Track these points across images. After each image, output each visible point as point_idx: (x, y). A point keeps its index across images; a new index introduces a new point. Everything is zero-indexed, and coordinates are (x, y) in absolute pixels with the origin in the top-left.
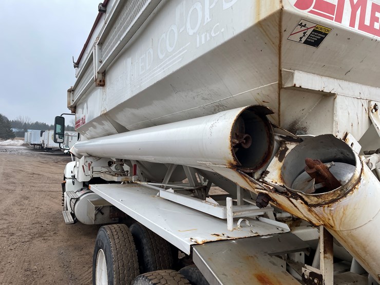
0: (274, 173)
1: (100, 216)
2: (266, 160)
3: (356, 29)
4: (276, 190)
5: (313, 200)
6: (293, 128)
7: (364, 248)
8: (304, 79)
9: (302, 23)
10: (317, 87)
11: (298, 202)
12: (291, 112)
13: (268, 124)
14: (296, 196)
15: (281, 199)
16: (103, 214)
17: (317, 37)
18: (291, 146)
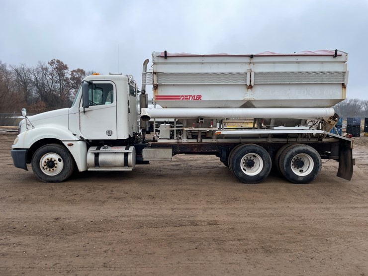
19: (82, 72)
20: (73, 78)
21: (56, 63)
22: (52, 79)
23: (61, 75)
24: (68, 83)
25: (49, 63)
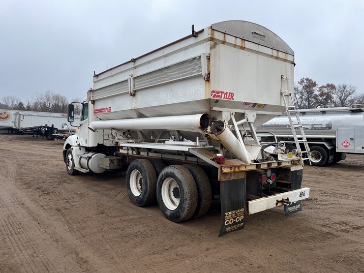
0: (209, 129)
1: (112, 164)
2: (207, 126)
3: (225, 99)
4: (209, 133)
5: (216, 134)
6: (214, 119)
7: (227, 145)
8: (215, 109)
9: (214, 100)
10: (218, 110)
11: (214, 135)
12: (213, 115)
13: (208, 118)
14: (213, 134)
15: (210, 135)
16: (113, 163)
17: (217, 101)
18: (213, 123)
19: (332, 87)
20: (322, 95)
21: (305, 81)
22: (301, 97)
23: (310, 93)
24: (317, 99)
25: (298, 83)
